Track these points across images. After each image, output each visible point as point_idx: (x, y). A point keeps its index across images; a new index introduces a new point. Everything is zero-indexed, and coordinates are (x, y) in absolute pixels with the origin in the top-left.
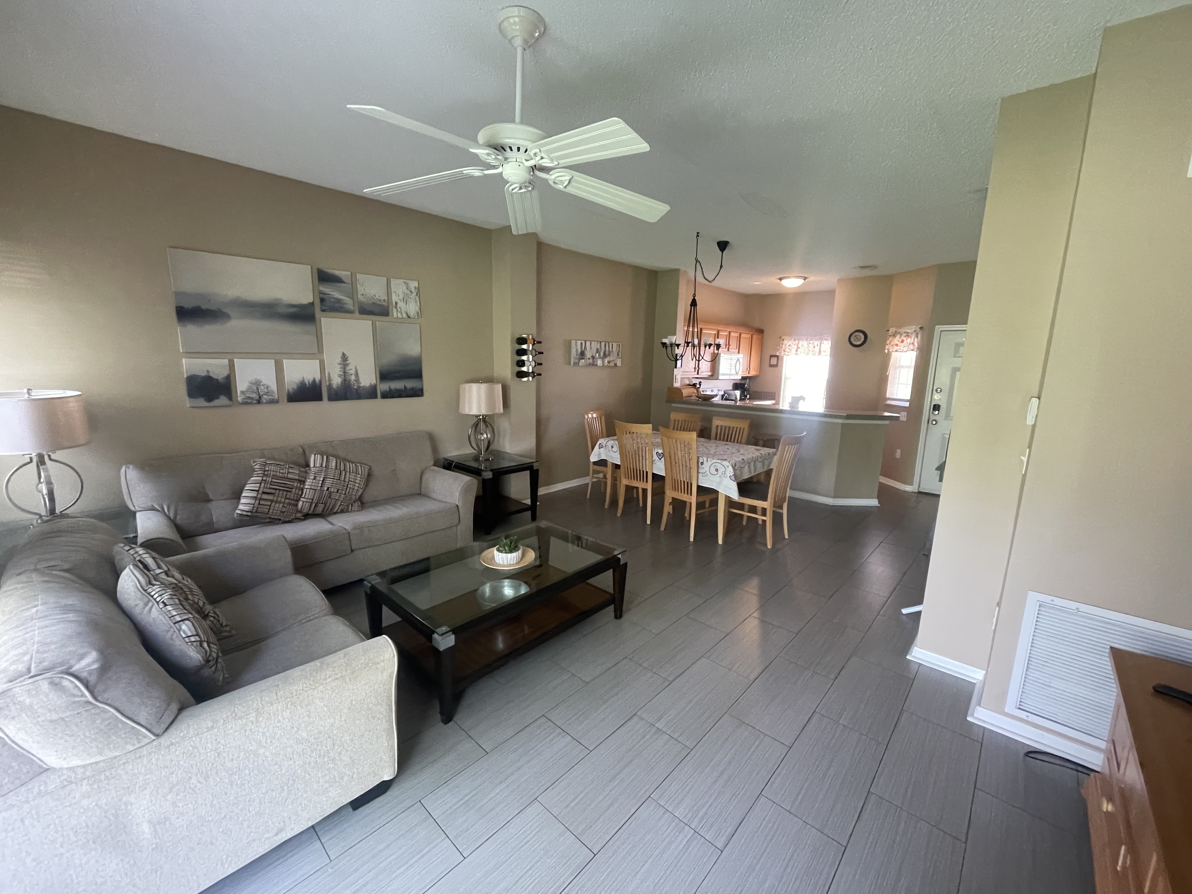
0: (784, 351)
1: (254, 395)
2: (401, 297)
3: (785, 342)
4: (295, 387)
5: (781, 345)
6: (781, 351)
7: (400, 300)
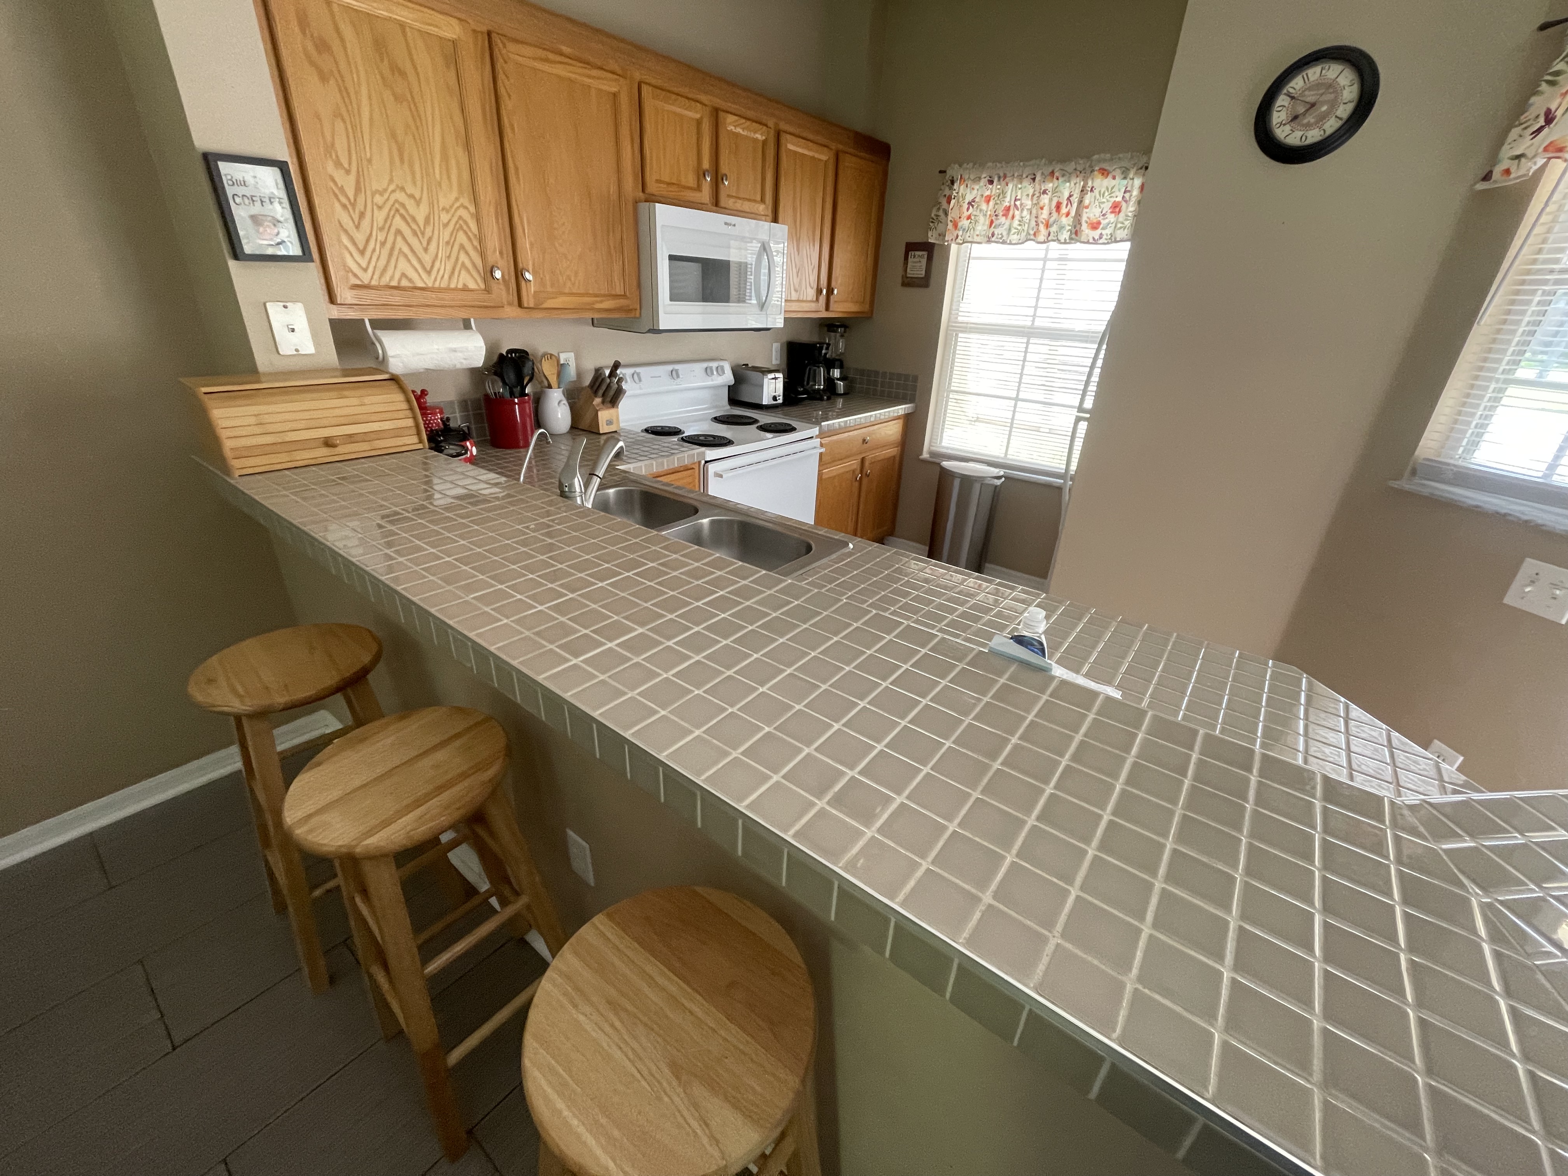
0: (956, 226)
3: (960, 189)
5: (944, 201)
6: (941, 227)
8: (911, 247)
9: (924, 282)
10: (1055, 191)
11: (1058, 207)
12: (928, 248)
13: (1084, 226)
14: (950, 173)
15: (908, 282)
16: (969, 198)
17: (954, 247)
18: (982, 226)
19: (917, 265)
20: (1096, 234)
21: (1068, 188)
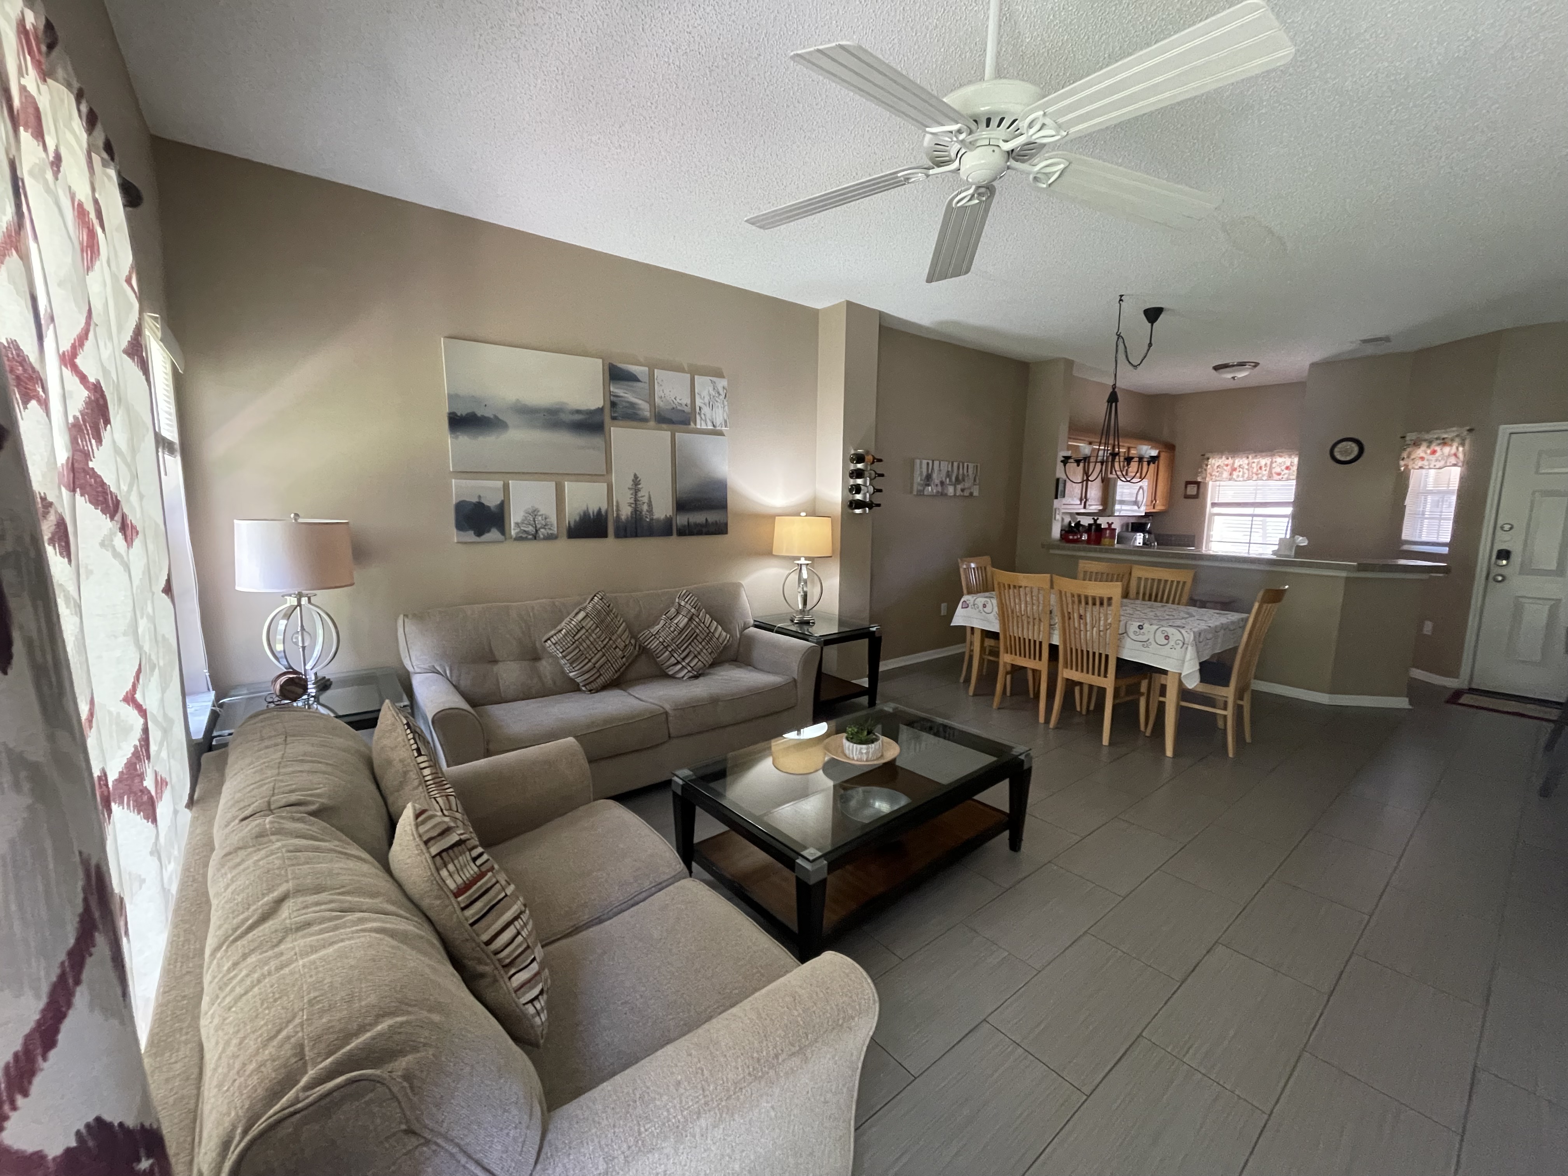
0: (1210, 474)
1: (530, 529)
2: (706, 400)
3: (1212, 461)
4: (578, 519)
5: (1204, 466)
6: (1204, 475)
7: (705, 404)
8: (1188, 483)
9: (1196, 496)
10: (1258, 463)
11: (1261, 468)
12: (1198, 484)
13: (1274, 475)
14: (1207, 456)
15: (1187, 497)
16: (1217, 464)
17: (1211, 483)
18: (1226, 475)
19: (1192, 490)
20: (1280, 477)
21: (1264, 461)
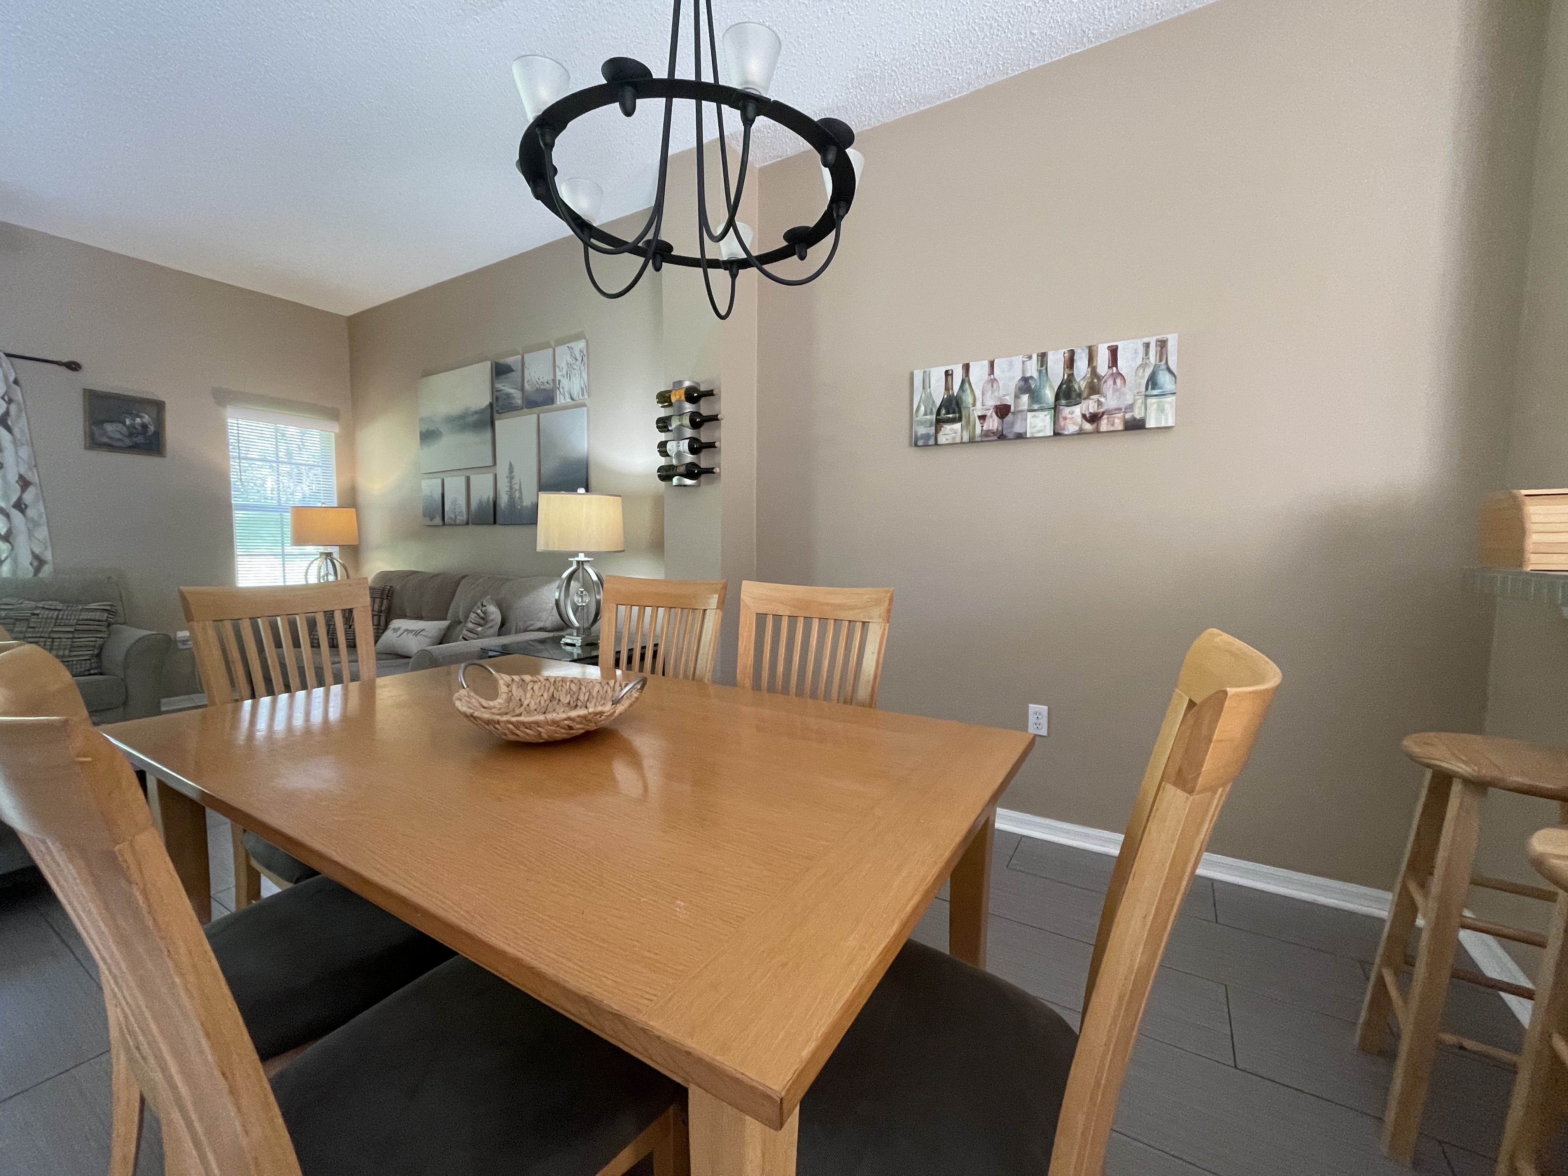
1: (453, 516)
2: (565, 371)
4: (476, 507)
7: (563, 376)
